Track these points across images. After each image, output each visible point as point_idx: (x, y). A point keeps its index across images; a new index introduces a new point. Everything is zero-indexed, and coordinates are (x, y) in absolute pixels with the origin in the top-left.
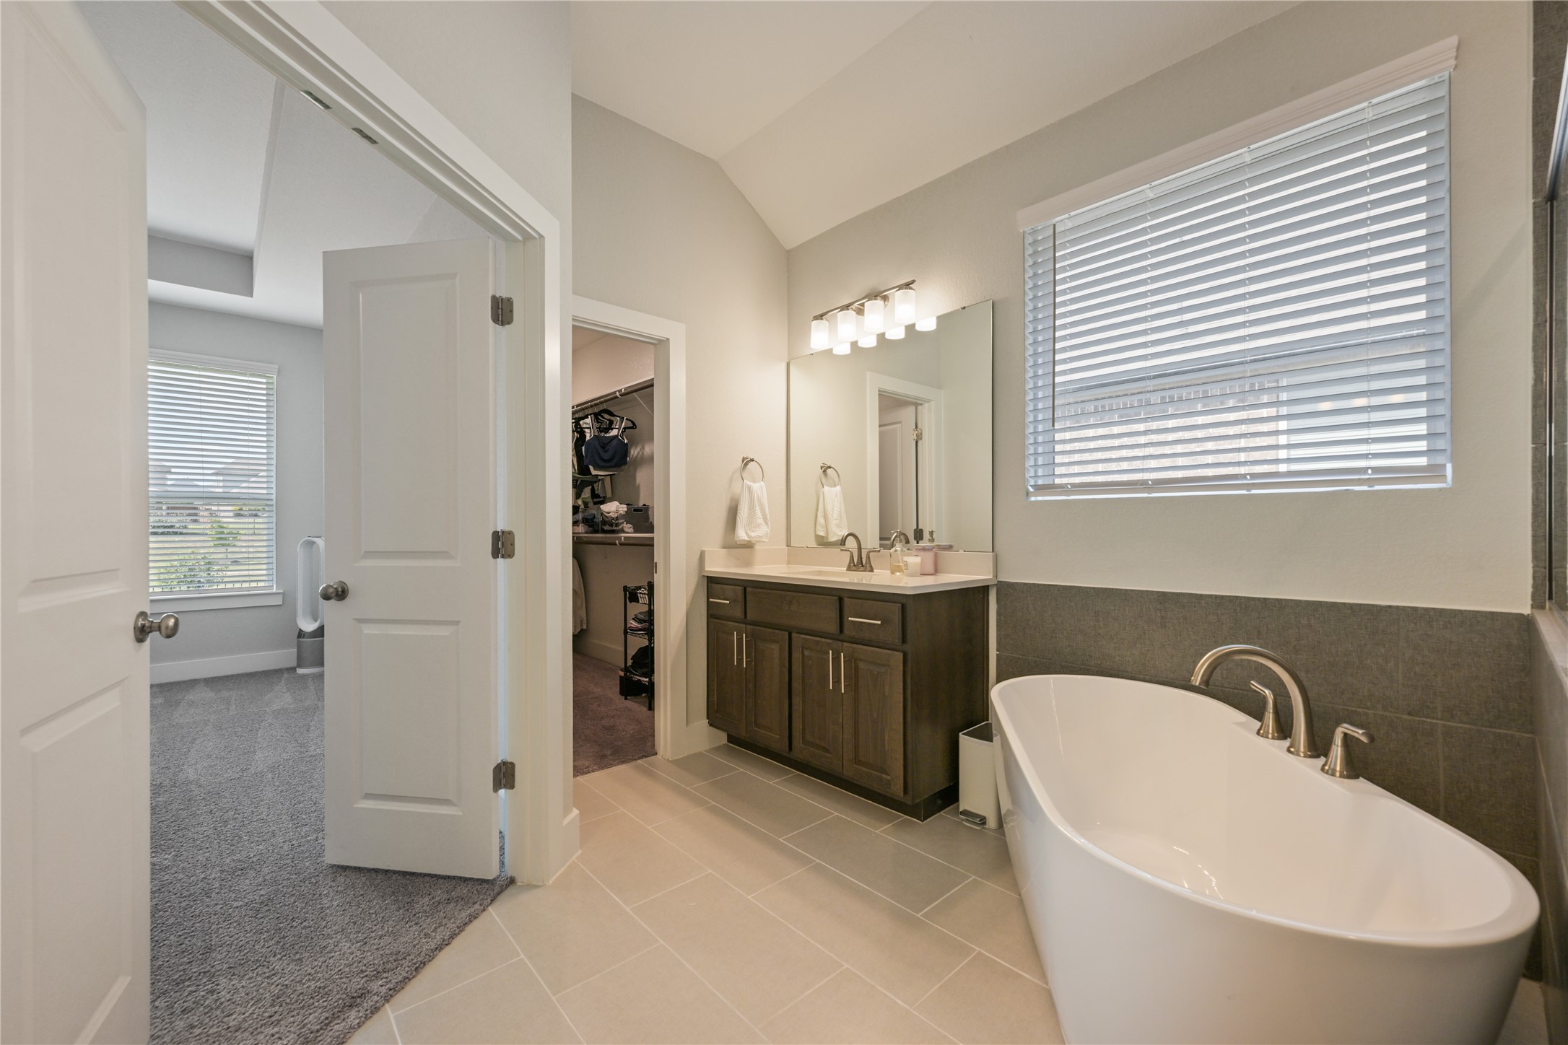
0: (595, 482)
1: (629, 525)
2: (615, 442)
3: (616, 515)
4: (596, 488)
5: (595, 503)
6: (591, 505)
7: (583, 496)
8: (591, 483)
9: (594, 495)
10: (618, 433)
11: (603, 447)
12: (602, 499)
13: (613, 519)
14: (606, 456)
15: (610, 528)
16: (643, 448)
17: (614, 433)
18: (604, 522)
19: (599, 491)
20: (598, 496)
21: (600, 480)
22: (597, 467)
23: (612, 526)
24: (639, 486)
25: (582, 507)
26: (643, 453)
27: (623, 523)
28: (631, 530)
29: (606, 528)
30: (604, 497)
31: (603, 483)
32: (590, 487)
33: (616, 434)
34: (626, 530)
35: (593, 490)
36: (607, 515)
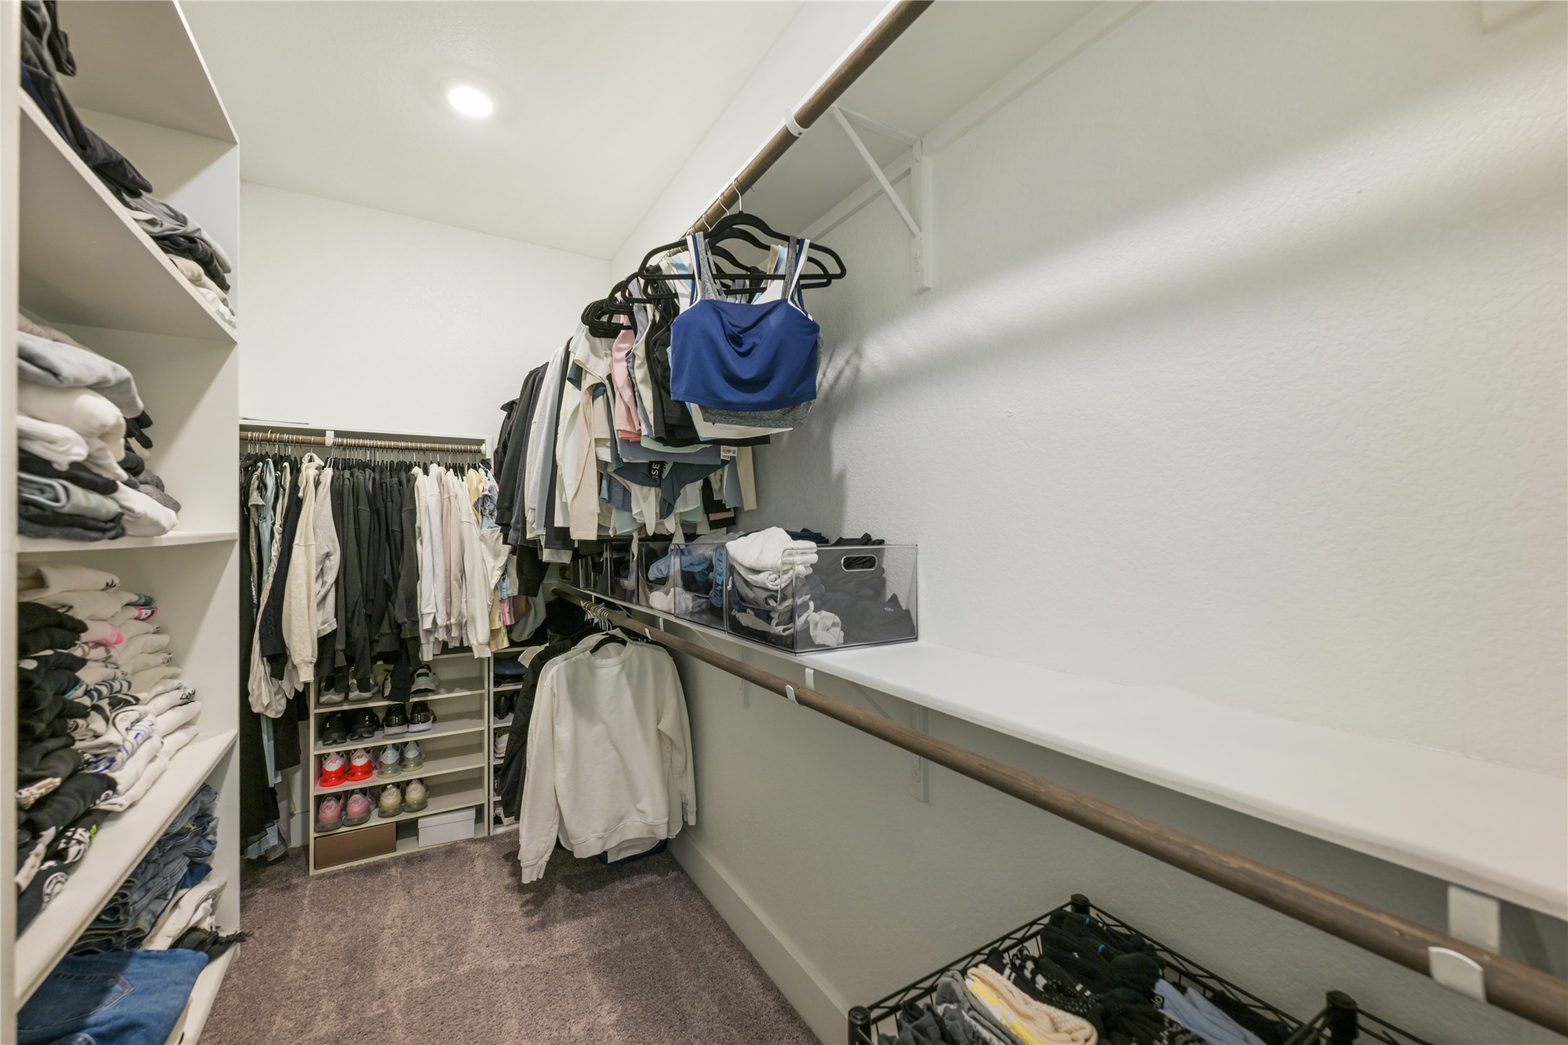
0: (714, 468)
1: (828, 617)
2: (774, 320)
3: (783, 581)
4: (715, 486)
5: (714, 525)
6: (703, 529)
7: (680, 508)
8: (702, 472)
9: (710, 503)
10: (785, 291)
11: (735, 340)
12: (731, 514)
13: (773, 595)
14: (746, 369)
15: (760, 625)
16: (858, 352)
17: (773, 292)
18: (741, 602)
19: (723, 493)
20: (720, 506)
21: (724, 462)
22: (718, 409)
23: (768, 619)
24: (841, 478)
25: (679, 539)
26: (857, 370)
27: (805, 606)
28: (836, 635)
29: (747, 619)
30: (735, 509)
31: (734, 475)
32: (699, 483)
33: (778, 297)
34: (819, 636)
35: (707, 490)
36: (751, 578)
